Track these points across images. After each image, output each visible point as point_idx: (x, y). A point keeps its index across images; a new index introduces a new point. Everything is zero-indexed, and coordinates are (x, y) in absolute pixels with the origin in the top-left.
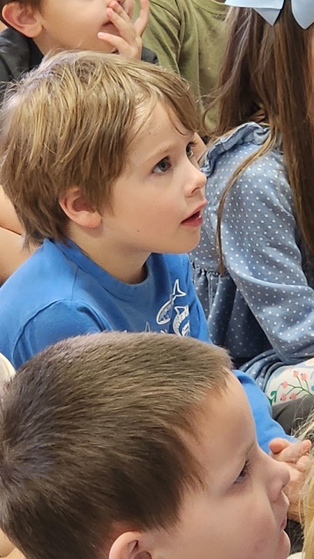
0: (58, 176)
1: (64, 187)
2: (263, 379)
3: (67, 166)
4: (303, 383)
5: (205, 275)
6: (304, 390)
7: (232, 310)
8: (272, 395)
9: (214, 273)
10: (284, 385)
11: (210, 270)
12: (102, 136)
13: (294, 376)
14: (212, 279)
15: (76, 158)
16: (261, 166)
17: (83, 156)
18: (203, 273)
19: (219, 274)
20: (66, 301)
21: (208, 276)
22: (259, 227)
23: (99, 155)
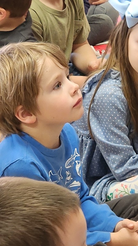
0: (11, 102)
1: (15, 106)
2: (107, 188)
3: (14, 97)
4: (126, 189)
5: (82, 137)
6: (126, 193)
7: (93, 155)
8: (110, 195)
9: (86, 137)
10: (116, 190)
11: (85, 135)
12: (25, 78)
13: (122, 186)
14: (85, 139)
15: (17, 92)
16: (113, 89)
17: (19, 90)
18: (81, 136)
19: (89, 137)
20: (24, 159)
21: (83, 138)
22: (110, 118)
23: (26, 87)
